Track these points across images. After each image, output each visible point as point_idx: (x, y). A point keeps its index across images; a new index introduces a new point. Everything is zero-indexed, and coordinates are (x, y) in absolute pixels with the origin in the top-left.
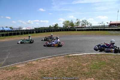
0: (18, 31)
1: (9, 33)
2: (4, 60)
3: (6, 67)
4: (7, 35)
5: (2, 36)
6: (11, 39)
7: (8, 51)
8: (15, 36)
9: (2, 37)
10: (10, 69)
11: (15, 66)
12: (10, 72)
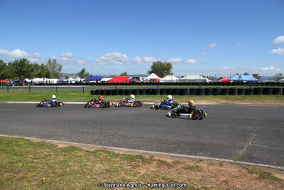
0: (273, 84)
1: (253, 87)
2: (243, 148)
3: (248, 166)
4: (248, 92)
5: (239, 94)
6: (259, 103)
7: (250, 128)
8: (266, 96)
9: (237, 96)
10: (256, 173)
11: (268, 171)
12: (258, 182)
